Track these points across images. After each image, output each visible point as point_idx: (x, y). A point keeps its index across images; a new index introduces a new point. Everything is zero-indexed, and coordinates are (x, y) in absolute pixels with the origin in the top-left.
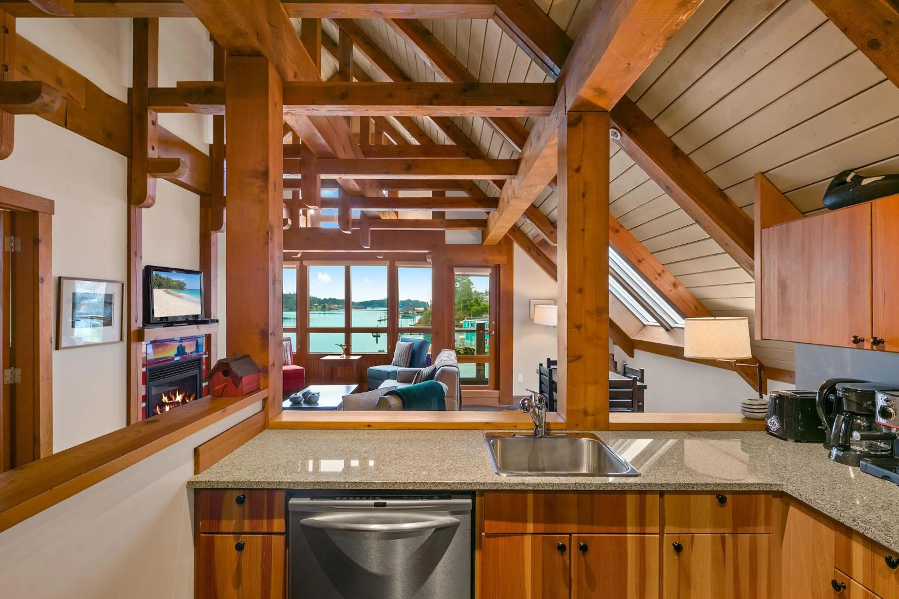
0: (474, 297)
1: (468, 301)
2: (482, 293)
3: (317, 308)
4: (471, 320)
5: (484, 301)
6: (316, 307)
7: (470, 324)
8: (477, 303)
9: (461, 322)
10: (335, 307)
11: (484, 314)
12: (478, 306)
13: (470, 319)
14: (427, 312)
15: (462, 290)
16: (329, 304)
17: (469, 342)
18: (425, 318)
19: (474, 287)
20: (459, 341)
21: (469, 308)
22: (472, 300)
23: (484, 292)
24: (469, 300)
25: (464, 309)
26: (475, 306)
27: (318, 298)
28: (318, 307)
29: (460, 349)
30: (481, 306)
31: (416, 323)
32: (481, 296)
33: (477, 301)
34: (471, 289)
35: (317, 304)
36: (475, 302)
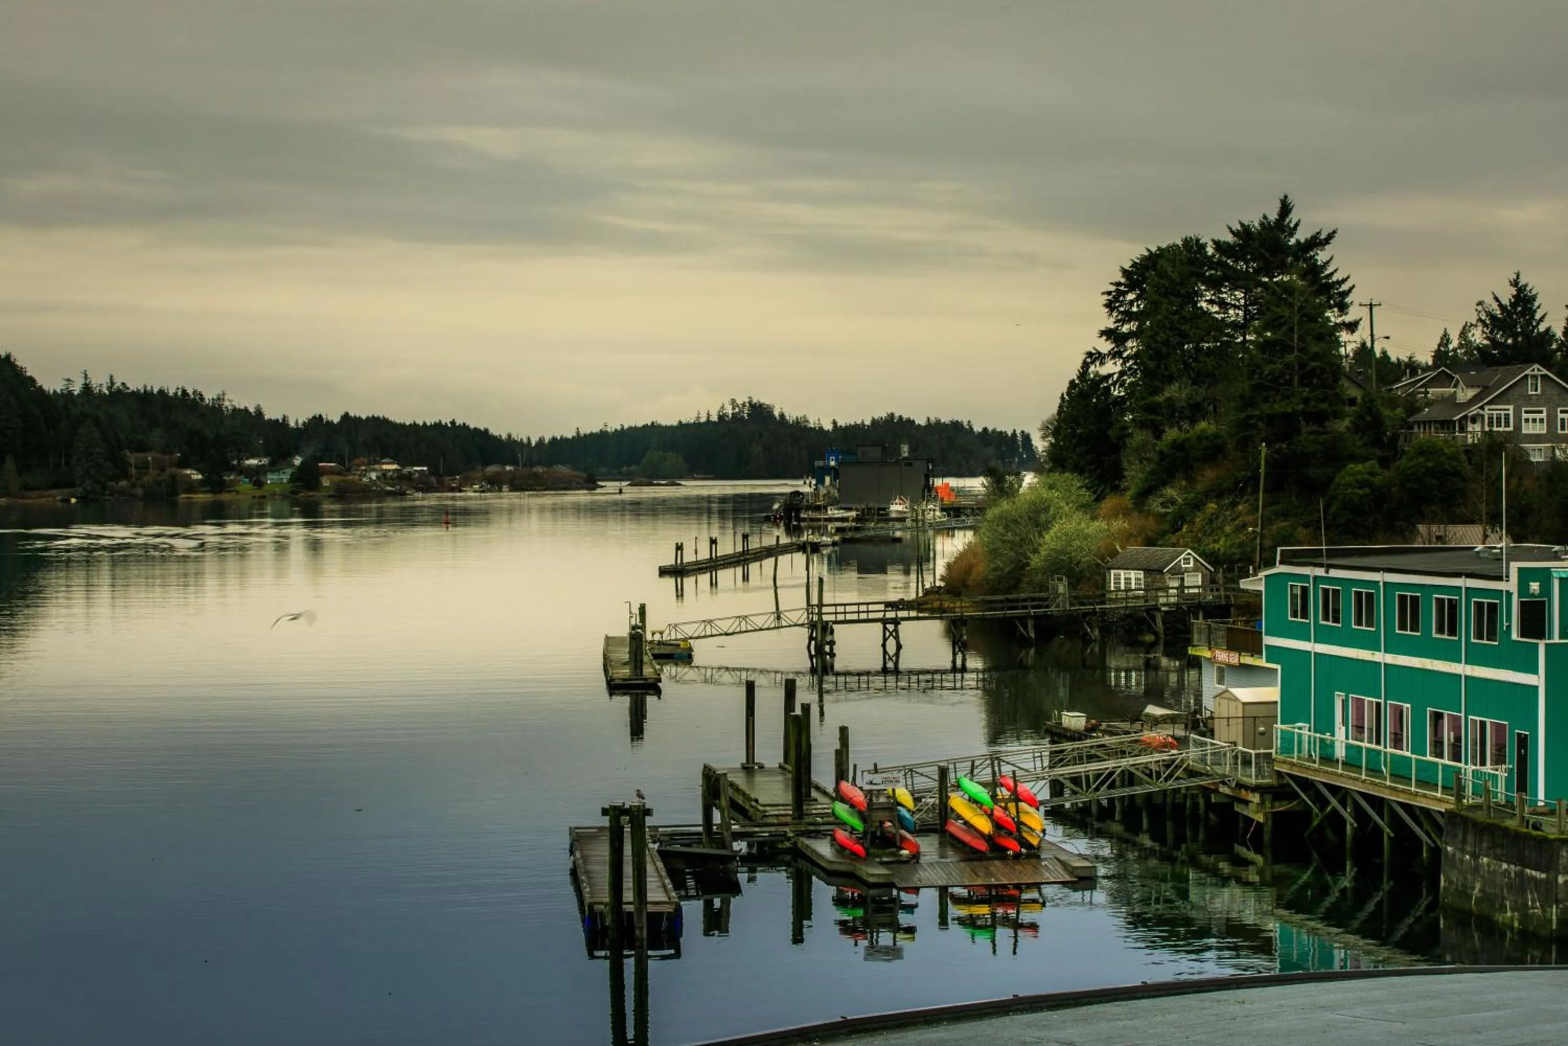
0: (1354, 392)
1: (1306, 428)
2: (1412, 367)
3: (259, 484)
4: (1320, 572)
5: (1426, 423)
6: (256, 476)
7: (1315, 603)
8: (1377, 442)
9: (1244, 584)
10: (384, 473)
11: (1423, 518)
12: (1384, 463)
13: (1310, 558)
14: (1005, 505)
15: (1264, 346)
16: (341, 462)
17: (1304, 731)
18: (994, 553)
19: (1348, 318)
20: (1235, 732)
21: (1313, 472)
22: (1338, 416)
23: (1425, 358)
24: (1319, 418)
25: (1276, 486)
26: (1353, 458)
27: (270, 414)
28: (270, 478)
29: (1240, 786)
30: (1403, 463)
31: (935, 591)
32: (1400, 388)
33: (1378, 421)
34: (1329, 336)
35: (265, 461)
36: (1356, 428)
